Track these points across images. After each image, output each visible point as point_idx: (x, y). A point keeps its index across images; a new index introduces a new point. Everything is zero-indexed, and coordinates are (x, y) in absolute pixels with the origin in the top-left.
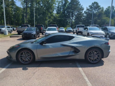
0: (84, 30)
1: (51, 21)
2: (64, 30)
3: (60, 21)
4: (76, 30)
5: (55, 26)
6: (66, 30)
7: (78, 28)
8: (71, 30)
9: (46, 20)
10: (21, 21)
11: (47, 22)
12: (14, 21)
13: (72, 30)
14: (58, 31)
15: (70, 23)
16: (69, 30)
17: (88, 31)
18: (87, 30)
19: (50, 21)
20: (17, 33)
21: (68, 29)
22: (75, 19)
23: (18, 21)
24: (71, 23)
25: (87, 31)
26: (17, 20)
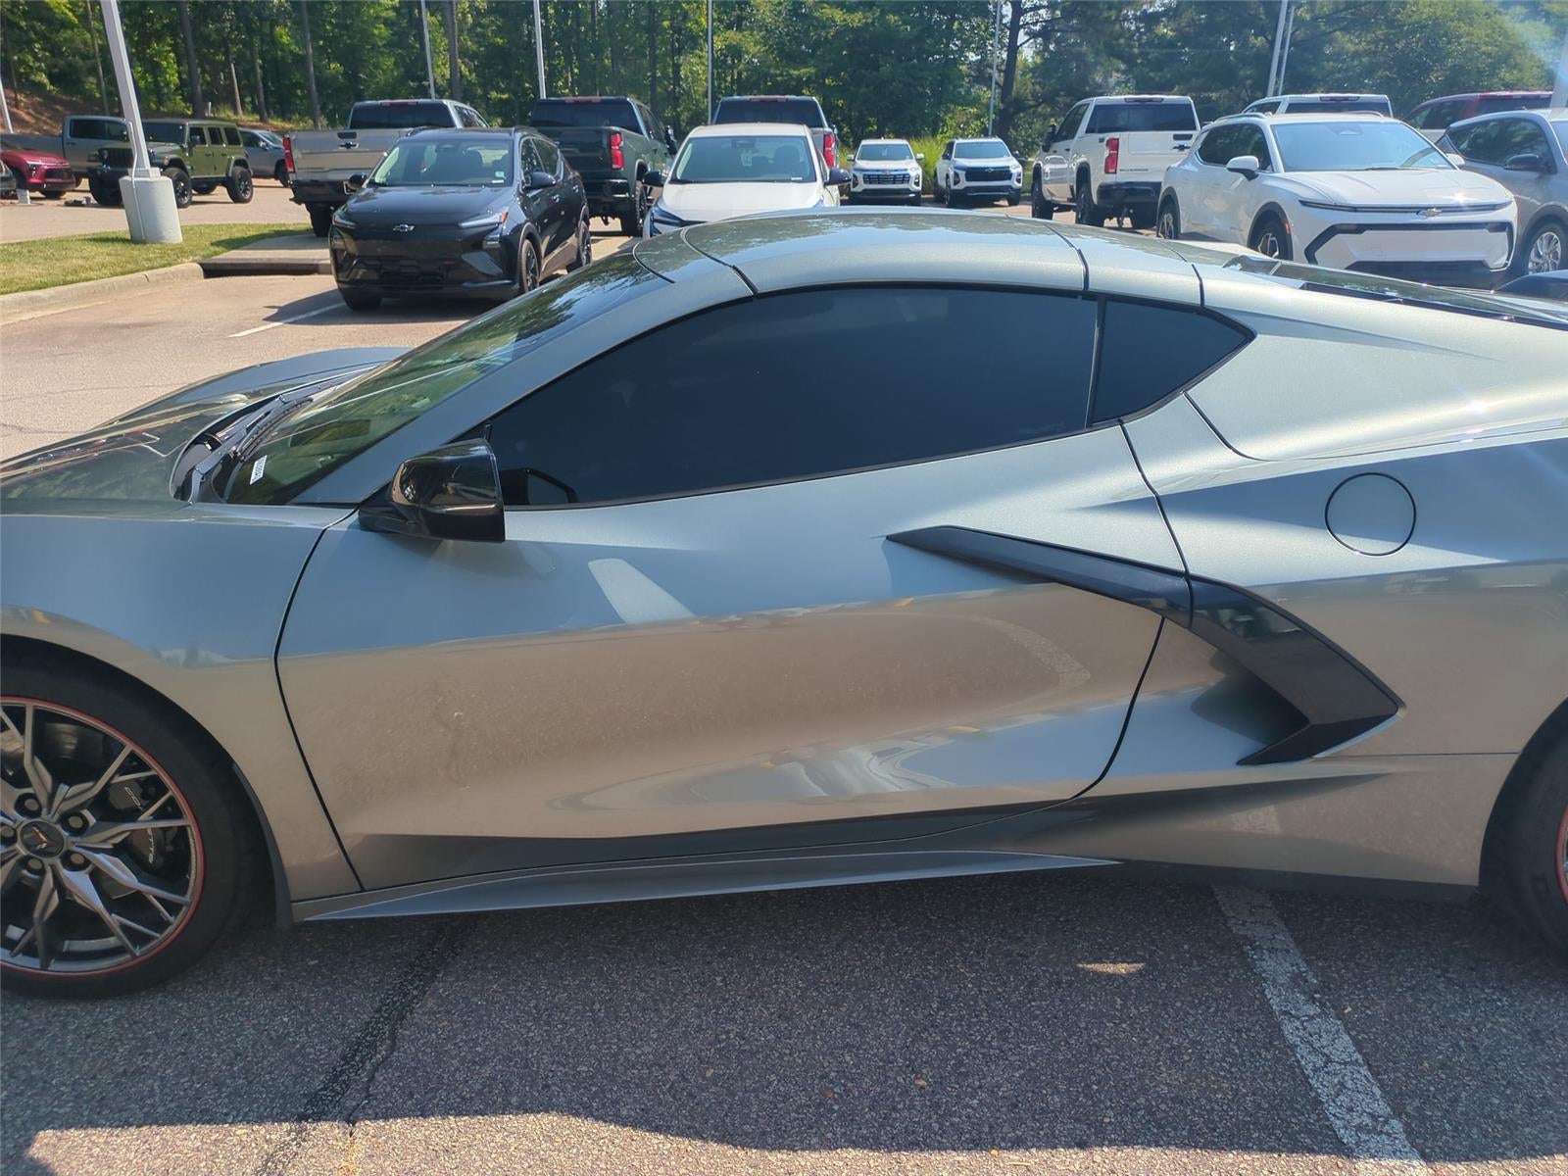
0: (1195, 166)
1: (753, 47)
2: (913, 169)
3: (865, 49)
4: (1083, 172)
5: (802, 114)
6: (943, 168)
7: (1114, 145)
8: (1004, 173)
9: (692, 42)
10: (389, 62)
11: (696, 68)
12: (300, 61)
13: (1015, 166)
14: (834, 179)
15: (981, 75)
16: (973, 174)
17: (1267, 180)
18: (1251, 161)
19: (735, 52)
20: (300, 217)
21: (964, 153)
22: (1046, 34)
23: (353, 59)
24: (998, 77)
25: (1250, 175)
26: (333, 48)
